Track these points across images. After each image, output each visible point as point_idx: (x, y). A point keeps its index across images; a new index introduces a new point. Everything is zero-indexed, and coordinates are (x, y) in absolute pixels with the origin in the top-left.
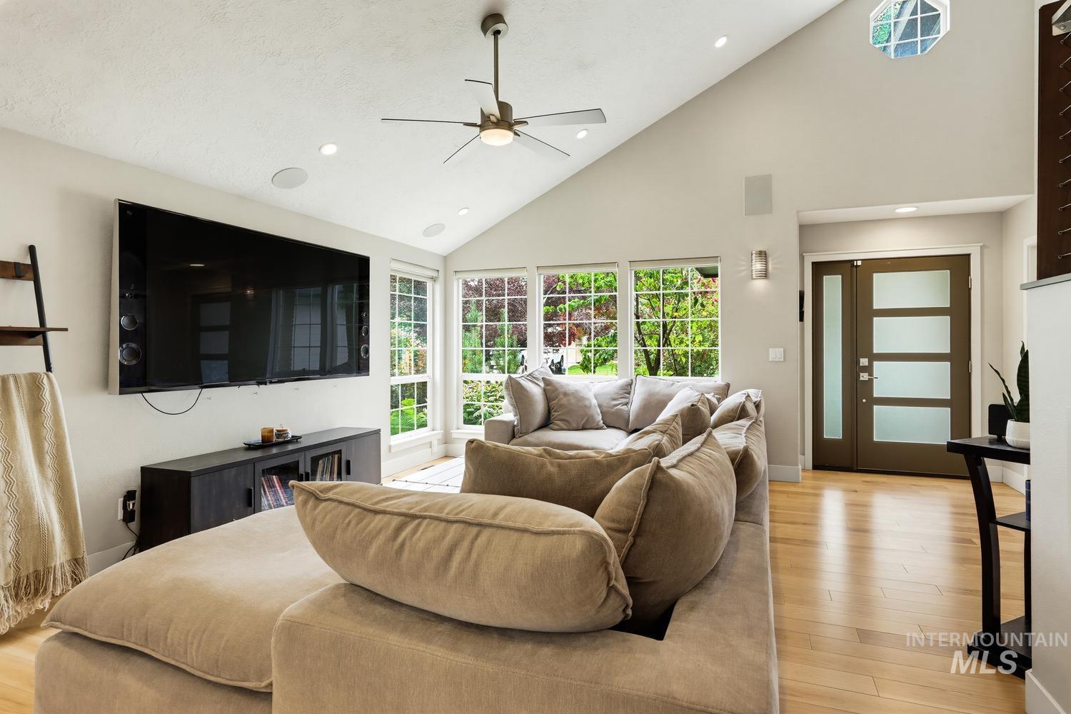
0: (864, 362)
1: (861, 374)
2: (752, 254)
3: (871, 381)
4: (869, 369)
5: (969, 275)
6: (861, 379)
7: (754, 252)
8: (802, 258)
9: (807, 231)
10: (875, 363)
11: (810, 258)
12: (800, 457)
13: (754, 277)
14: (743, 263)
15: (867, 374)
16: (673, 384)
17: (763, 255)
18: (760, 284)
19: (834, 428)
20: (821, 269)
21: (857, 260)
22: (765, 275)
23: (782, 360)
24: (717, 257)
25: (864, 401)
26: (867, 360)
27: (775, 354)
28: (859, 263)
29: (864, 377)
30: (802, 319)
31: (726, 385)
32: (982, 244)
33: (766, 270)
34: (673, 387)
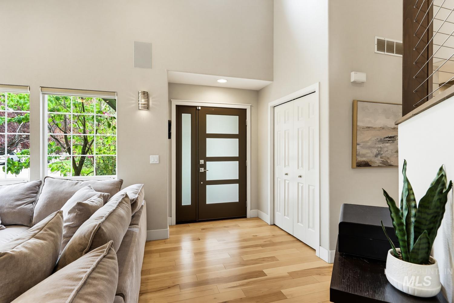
0: (202, 162)
1: (201, 169)
2: (139, 94)
3: (205, 172)
4: (204, 166)
5: (246, 119)
6: (201, 171)
7: (140, 92)
8: (170, 102)
9: (172, 86)
10: (207, 163)
11: (175, 103)
12: (169, 218)
13: (140, 108)
14: (134, 98)
15: (203, 169)
16: (77, 183)
17: (146, 95)
18: (144, 113)
19: (187, 200)
20: (181, 110)
21: (199, 107)
22: (147, 107)
23: (158, 163)
24: (115, 92)
25: (202, 183)
26: (203, 161)
27: (154, 159)
28: (200, 108)
29: (202, 170)
30: (170, 137)
31: (120, 181)
32: (251, 105)
33: (148, 105)
34: (77, 185)
